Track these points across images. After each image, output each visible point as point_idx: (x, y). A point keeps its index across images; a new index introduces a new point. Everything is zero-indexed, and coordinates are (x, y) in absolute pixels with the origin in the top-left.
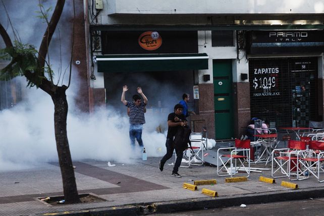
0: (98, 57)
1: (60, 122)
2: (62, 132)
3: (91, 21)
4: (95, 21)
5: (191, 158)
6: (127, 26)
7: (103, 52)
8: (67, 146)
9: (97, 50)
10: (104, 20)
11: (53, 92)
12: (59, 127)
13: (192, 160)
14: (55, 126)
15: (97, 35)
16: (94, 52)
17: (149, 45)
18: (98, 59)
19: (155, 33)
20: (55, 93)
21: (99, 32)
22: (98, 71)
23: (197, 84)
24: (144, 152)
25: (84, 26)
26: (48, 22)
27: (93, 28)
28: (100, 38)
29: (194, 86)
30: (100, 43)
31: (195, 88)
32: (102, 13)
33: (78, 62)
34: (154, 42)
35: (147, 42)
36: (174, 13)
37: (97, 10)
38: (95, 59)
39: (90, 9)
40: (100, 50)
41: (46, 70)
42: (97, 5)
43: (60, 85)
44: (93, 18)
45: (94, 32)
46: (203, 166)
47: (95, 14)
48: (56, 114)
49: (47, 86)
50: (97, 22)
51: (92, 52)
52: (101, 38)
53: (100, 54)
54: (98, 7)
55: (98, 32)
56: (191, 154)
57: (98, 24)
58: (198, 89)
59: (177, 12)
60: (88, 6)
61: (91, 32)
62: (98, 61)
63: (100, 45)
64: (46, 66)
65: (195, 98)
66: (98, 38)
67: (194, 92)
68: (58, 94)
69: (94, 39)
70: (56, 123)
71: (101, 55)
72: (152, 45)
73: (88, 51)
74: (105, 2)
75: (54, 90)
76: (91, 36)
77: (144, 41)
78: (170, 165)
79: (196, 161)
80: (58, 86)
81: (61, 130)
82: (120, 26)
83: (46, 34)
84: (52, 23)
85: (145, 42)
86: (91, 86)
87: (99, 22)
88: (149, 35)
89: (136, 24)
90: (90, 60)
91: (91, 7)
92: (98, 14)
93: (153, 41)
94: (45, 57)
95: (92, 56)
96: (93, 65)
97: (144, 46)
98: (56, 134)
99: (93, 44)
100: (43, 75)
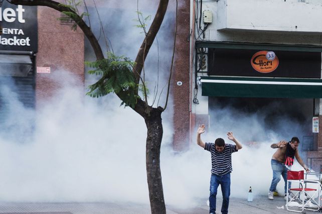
0: (203, 78)
1: (152, 149)
2: (154, 161)
3: (197, 36)
4: (202, 36)
5: (305, 202)
6: (239, 44)
7: (209, 73)
8: (159, 178)
9: (202, 69)
10: (212, 35)
11: (147, 114)
12: (152, 155)
13: (306, 204)
14: (147, 153)
15: (204, 53)
16: (198, 72)
17: (264, 67)
18: (203, 81)
19: (271, 53)
20: (149, 115)
21: (206, 50)
22: (202, 95)
23: (318, 115)
24: (250, 191)
25: (189, 42)
26: (145, 32)
27: (199, 44)
28: (206, 56)
29: (314, 118)
30: (206, 62)
31: (315, 119)
32: (210, 28)
33: (180, 83)
34: (269, 64)
35: (261, 64)
36: (294, 30)
37: (205, 23)
38: (200, 80)
39: (197, 22)
40: (206, 70)
41: (140, 87)
42: (205, 18)
43: (155, 106)
44: (200, 32)
45: (200, 49)
46: (319, 211)
47: (202, 28)
48: (149, 139)
49: (140, 107)
50: (204, 37)
51: (197, 72)
52: (208, 56)
53: (205, 75)
54: (206, 21)
55: (204, 49)
56: (306, 197)
57: (205, 39)
58: (318, 121)
59: (299, 30)
60: (196, 20)
61: (196, 49)
62: (203, 83)
63: (206, 64)
64: (140, 82)
65: (314, 131)
66: (204, 57)
67: (313, 124)
68: (153, 117)
69: (200, 58)
70: (148, 151)
71: (207, 76)
72: (267, 66)
73: (192, 72)
74: (215, 15)
75: (148, 112)
76: (197, 54)
77: (257, 61)
78: (279, 208)
79: (311, 205)
80: (154, 107)
81: (154, 158)
82: (231, 44)
83: (143, 46)
84: (150, 33)
85: (259, 63)
86: (193, 112)
87: (207, 39)
88: (265, 55)
89: (249, 42)
90: (194, 81)
91: (198, 21)
92: (205, 28)
93: (268, 62)
94: (140, 73)
95: (196, 76)
96: (196, 88)
97: (257, 67)
98: (147, 164)
99: (198, 63)
100: (137, 94)
